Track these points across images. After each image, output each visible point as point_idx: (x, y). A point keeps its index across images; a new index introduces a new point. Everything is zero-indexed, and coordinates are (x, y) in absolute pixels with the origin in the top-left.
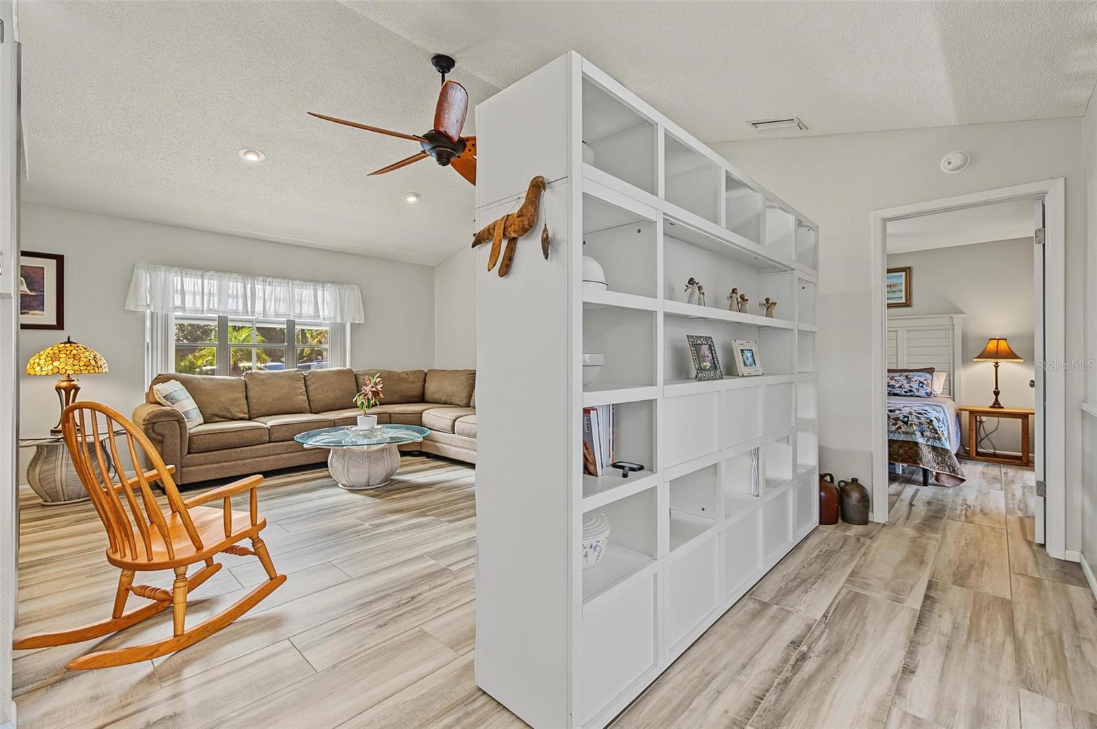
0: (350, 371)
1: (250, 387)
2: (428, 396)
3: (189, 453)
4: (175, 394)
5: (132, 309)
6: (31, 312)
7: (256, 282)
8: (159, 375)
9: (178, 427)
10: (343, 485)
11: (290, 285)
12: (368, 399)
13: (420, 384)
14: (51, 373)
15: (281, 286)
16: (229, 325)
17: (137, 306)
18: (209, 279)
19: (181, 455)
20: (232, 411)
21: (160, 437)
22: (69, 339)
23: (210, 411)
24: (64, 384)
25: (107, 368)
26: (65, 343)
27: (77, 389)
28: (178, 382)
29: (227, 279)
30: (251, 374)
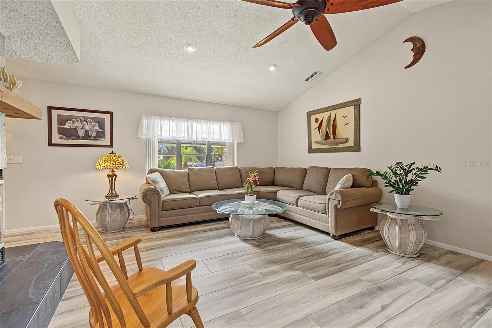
0: (237, 168)
1: (190, 175)
2: (277, 182)
3: (162, 211)
4: (156, 179)
5: (140, 137)
6: (100, 139)
7: (193, 122)
8: (151, 169)
9: (157, 197)
10: (238, 235)
11: (208, 123)
12: (251, 185)
13: (272, 175)
14: (104, 168)
15: (204, 124)
16: (181, 145)
17: (142, 135)
18: (172, 121)
19: (159, 212)
20: (182, 188)
21: (149, 202)
22: (112, 152)
23: (172, 188)
24: (110, 174)
25: (128, 166)
26: (111, 153)
27: (116, 176)
28: (159, 173)
29: (180, 121)
30: (191, 169)
